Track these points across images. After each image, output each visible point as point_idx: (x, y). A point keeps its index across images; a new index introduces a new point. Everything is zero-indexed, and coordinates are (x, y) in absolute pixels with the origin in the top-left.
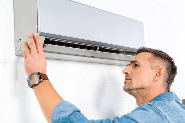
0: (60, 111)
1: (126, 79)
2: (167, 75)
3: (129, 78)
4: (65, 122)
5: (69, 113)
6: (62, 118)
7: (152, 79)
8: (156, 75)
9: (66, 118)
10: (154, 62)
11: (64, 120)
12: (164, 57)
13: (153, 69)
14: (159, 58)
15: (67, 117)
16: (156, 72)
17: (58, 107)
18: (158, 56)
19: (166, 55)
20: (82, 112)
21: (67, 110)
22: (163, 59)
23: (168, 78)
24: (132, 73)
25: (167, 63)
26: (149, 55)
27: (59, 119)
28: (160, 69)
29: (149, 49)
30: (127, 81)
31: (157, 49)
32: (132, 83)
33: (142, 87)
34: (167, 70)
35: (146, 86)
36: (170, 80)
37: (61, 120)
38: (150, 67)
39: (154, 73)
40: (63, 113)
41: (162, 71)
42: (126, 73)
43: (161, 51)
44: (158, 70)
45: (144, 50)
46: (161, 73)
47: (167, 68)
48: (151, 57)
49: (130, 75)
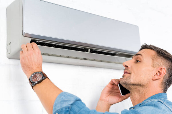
0: (62, 101)
1: (125, 72)
2: (167, 76)
3: (128, 72)
4: (68, 111)
5: (72, 102)
6: (65, 107)
7: (151, 77)
8: (156, 74)
9: (69, 108)
10: (157, 61)
11: (67, 110)
12: (167, 57)
13: (154, 68)
14: (161, 57)
15: (70, 106)
16: (157, 71)
17: (60, 97)
18: (161, 56)
19: (170, 56)
20: (82, 101)
21: (69, 99)
22: (166, 59)
23: (167, 79)
24: (132, 67)
25: (169, 64)
26: (153, 53)
27: (62, 109)
28: (161, 69)
29: (153, 46)
30: (126, 74)
31: (161, 48)
32: (130, 77)
33: (140, 83)
34: (168, 71)
35: (144, 84)
36: (169, 82)
37: (64, 110)
38: (152, 65)
39: (155, 71)
40: (65, 102)
41: (163, 71)
42: (126, 66)
43: (166, 51)
44: (159, 69)
45: (148, 47)
46: (162, 73)
47: (168, 69)
48: (155, 55)
49: (129, 69)
